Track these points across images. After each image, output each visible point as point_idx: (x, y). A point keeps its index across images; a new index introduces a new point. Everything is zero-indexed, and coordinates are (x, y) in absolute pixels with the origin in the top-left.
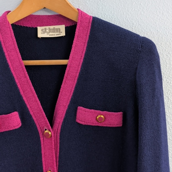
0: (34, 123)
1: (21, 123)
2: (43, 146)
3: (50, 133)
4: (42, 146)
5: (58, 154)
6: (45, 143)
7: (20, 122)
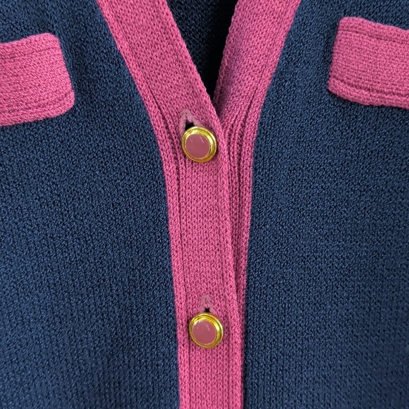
0: (134, 93)
1: (72, 94)
2: (175, 200)
3: (211, 139)
4: (172, 202)
5: (246, 235)
6: (183, 187)
7: (69, 86)
